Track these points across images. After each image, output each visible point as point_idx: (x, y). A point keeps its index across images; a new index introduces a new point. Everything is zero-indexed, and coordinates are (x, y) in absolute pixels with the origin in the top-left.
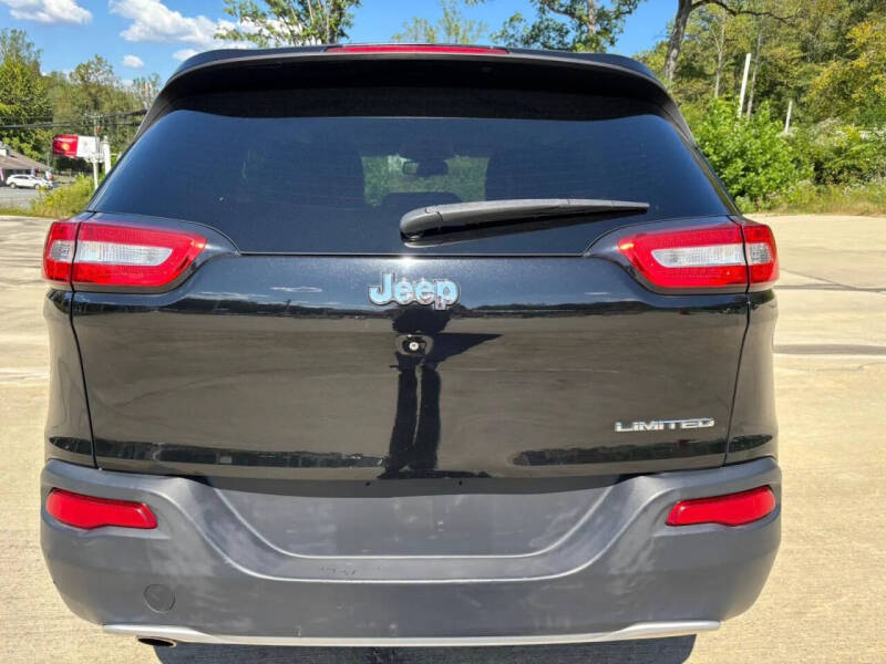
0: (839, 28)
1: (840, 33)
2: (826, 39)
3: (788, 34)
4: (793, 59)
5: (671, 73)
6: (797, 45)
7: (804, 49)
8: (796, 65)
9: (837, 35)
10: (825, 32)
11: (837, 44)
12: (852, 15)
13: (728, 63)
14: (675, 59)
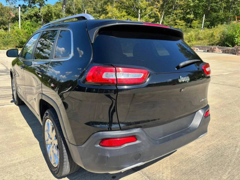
0: (101, 5)
1: (102, 7)
2: (99, 8)
3: (90, 5)
4: (92, 12)
5: (64, 12)
6: (92, 8)
7: (94, 9)
8: (93, 13)
9: (101, 7)
10: (99, 6)
11: (101, 9)
12: (104, 3)
13: (76, 10)
14: (65, 8)
